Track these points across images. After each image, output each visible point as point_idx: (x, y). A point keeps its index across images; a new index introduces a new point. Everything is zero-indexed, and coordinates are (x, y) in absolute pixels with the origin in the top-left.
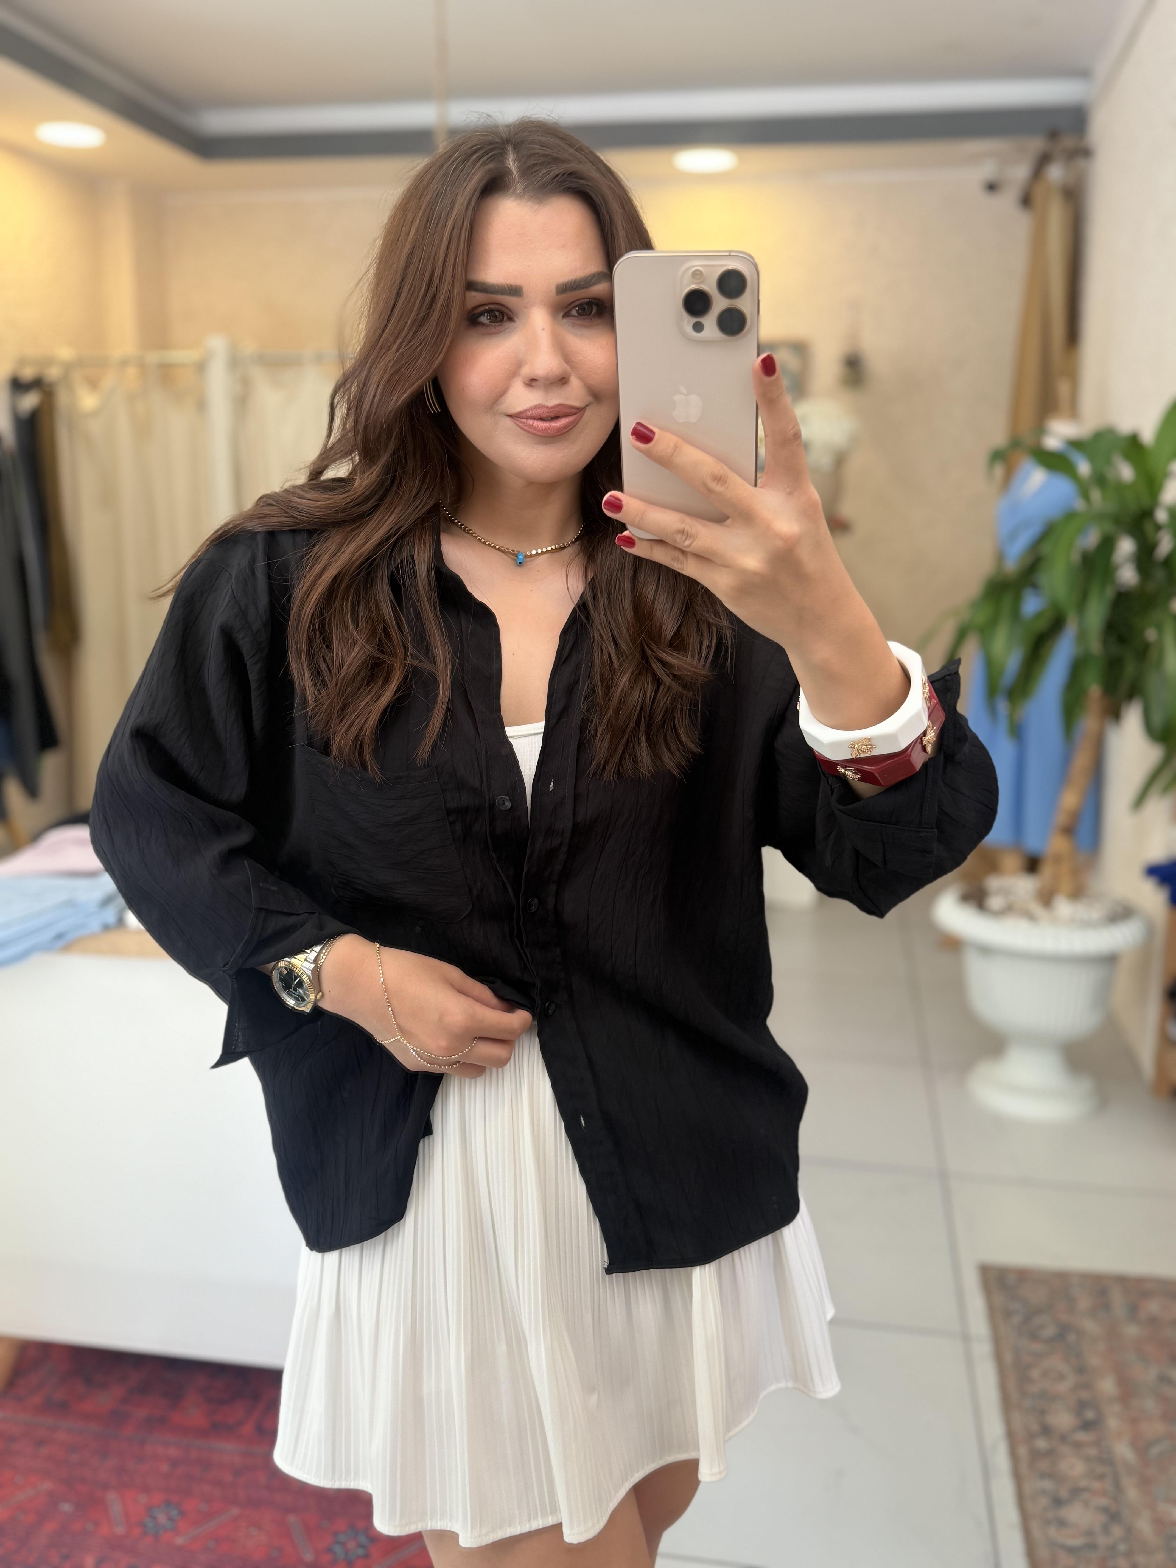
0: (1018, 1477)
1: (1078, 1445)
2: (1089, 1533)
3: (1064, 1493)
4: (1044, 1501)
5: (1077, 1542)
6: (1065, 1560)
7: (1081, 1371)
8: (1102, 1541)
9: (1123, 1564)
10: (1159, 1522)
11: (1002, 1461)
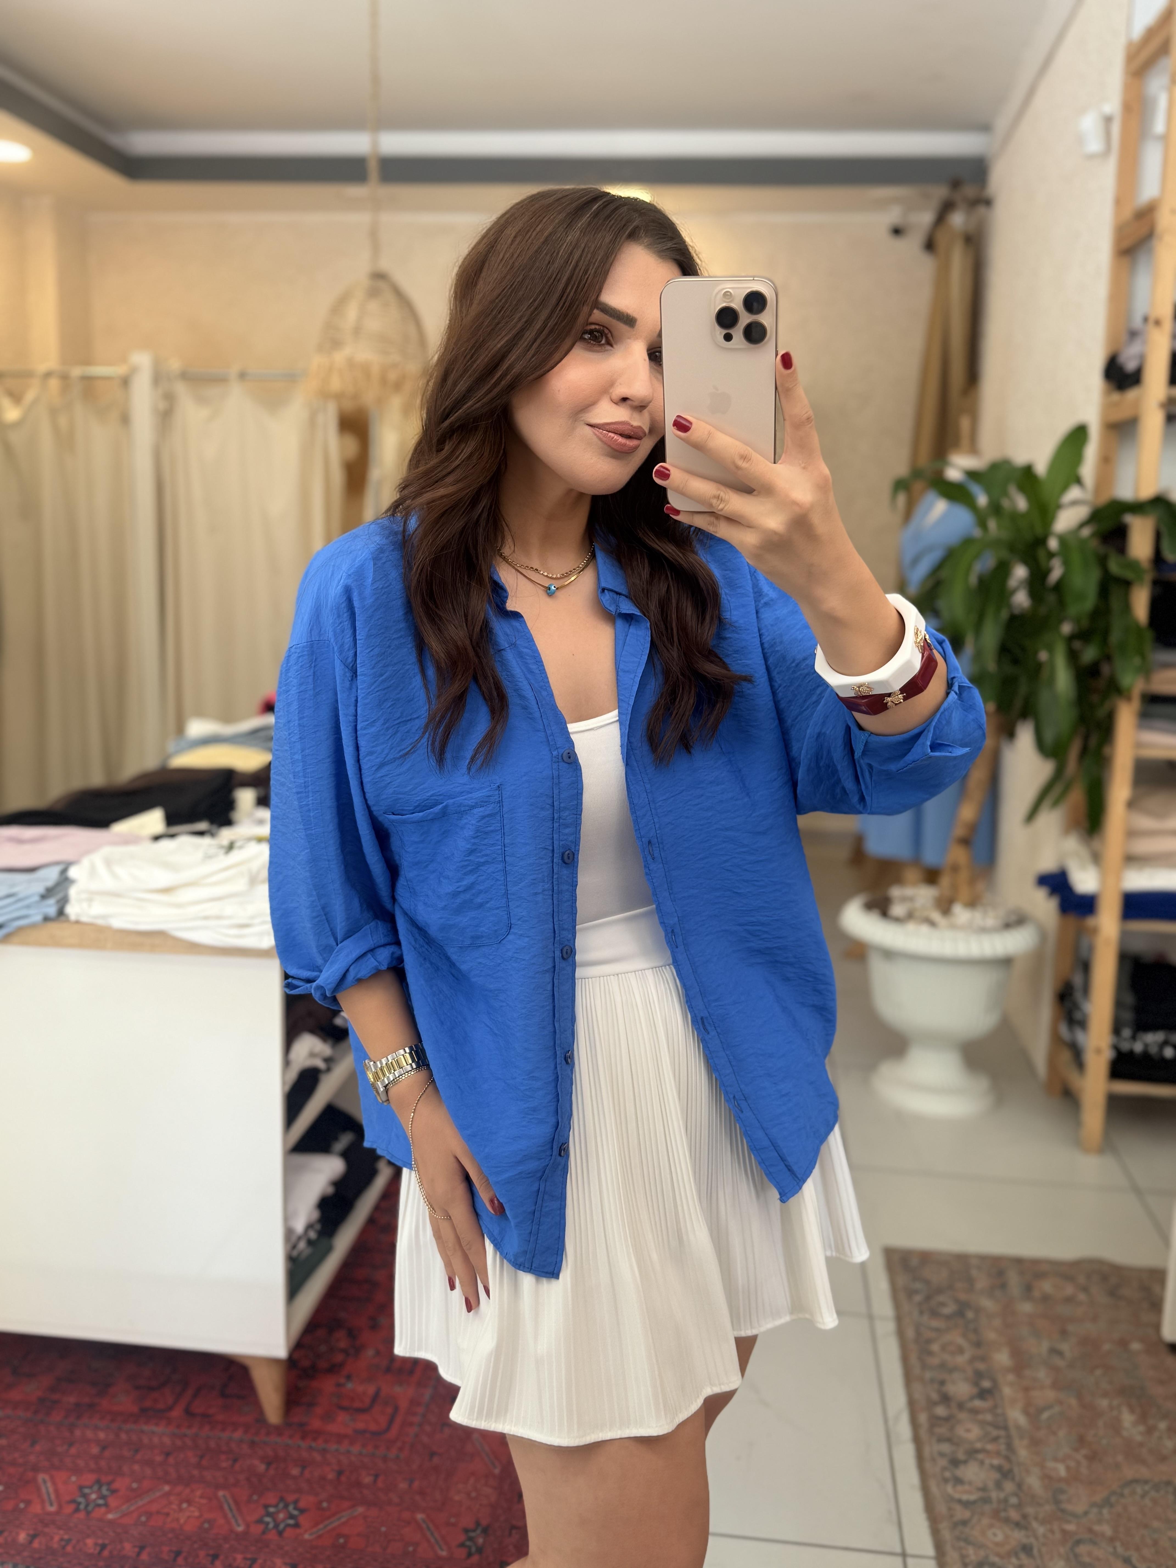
0: (917, 1440)
2: (984, 1489)
3: (961, 1456)
4: (943, 1462)
5: (972, 1497)
6: (961, 1513)
7: (978, 1344)
8: (994, 1495)
9: (1014, 1515)
10: (1047, 1478)
11: (904, 1429)
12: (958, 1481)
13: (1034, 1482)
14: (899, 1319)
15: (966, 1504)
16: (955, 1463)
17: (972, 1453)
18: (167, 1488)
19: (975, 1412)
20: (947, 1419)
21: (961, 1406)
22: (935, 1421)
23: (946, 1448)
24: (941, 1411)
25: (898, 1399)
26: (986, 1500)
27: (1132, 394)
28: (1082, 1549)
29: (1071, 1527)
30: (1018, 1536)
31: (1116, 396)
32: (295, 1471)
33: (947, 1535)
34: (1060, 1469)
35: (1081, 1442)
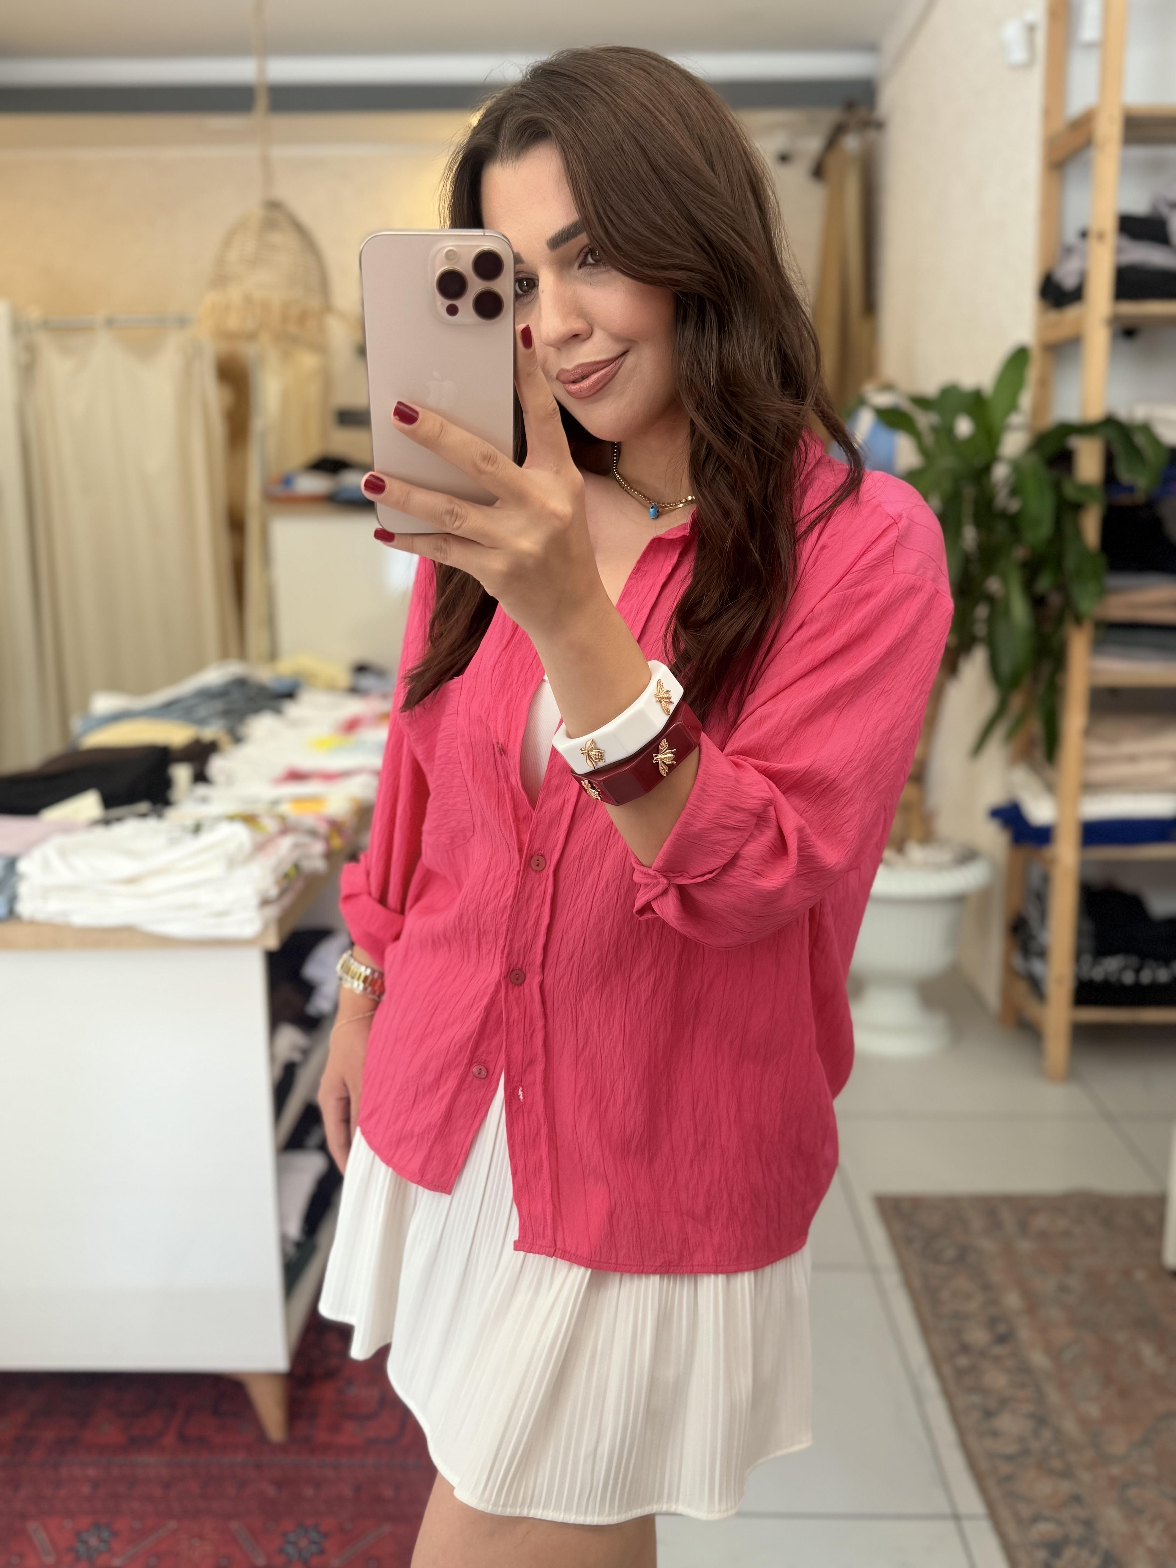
0: (947, 1395)
2: (1022, 1440)
3: (992, 1405)
4: (976, 1415)
5: (1012, 1449)
6: (1005, 1468)
7: (986, 1287)
8: (1035, 1445)
9: (1057, 1464)
10: (1083, 1421)
11: (930, 1383)
12: (995, 1434)
13: (1070, 1426)
14: (904, 1268)
15: (1009, 1458)
16: (989, 1414)
17: (1004, 1402)
18: (172, 1524)
19: (997, 1359)
20: (972, 1369)
21: (983, 1354)
22: (960, 1373)
23: (975, 1399)
24: (963, 1361)
25: (918, 1353)
26: (1026, 1452)
27: (1072, 313)
28: (1132, 1492)
29: (1116, 1470)
30: (1066, 1487)
31: (1054, 316)
32: (309, 1492)
33: (996, 1492)
34: (1093, 1410)
35: (1108, 1380)
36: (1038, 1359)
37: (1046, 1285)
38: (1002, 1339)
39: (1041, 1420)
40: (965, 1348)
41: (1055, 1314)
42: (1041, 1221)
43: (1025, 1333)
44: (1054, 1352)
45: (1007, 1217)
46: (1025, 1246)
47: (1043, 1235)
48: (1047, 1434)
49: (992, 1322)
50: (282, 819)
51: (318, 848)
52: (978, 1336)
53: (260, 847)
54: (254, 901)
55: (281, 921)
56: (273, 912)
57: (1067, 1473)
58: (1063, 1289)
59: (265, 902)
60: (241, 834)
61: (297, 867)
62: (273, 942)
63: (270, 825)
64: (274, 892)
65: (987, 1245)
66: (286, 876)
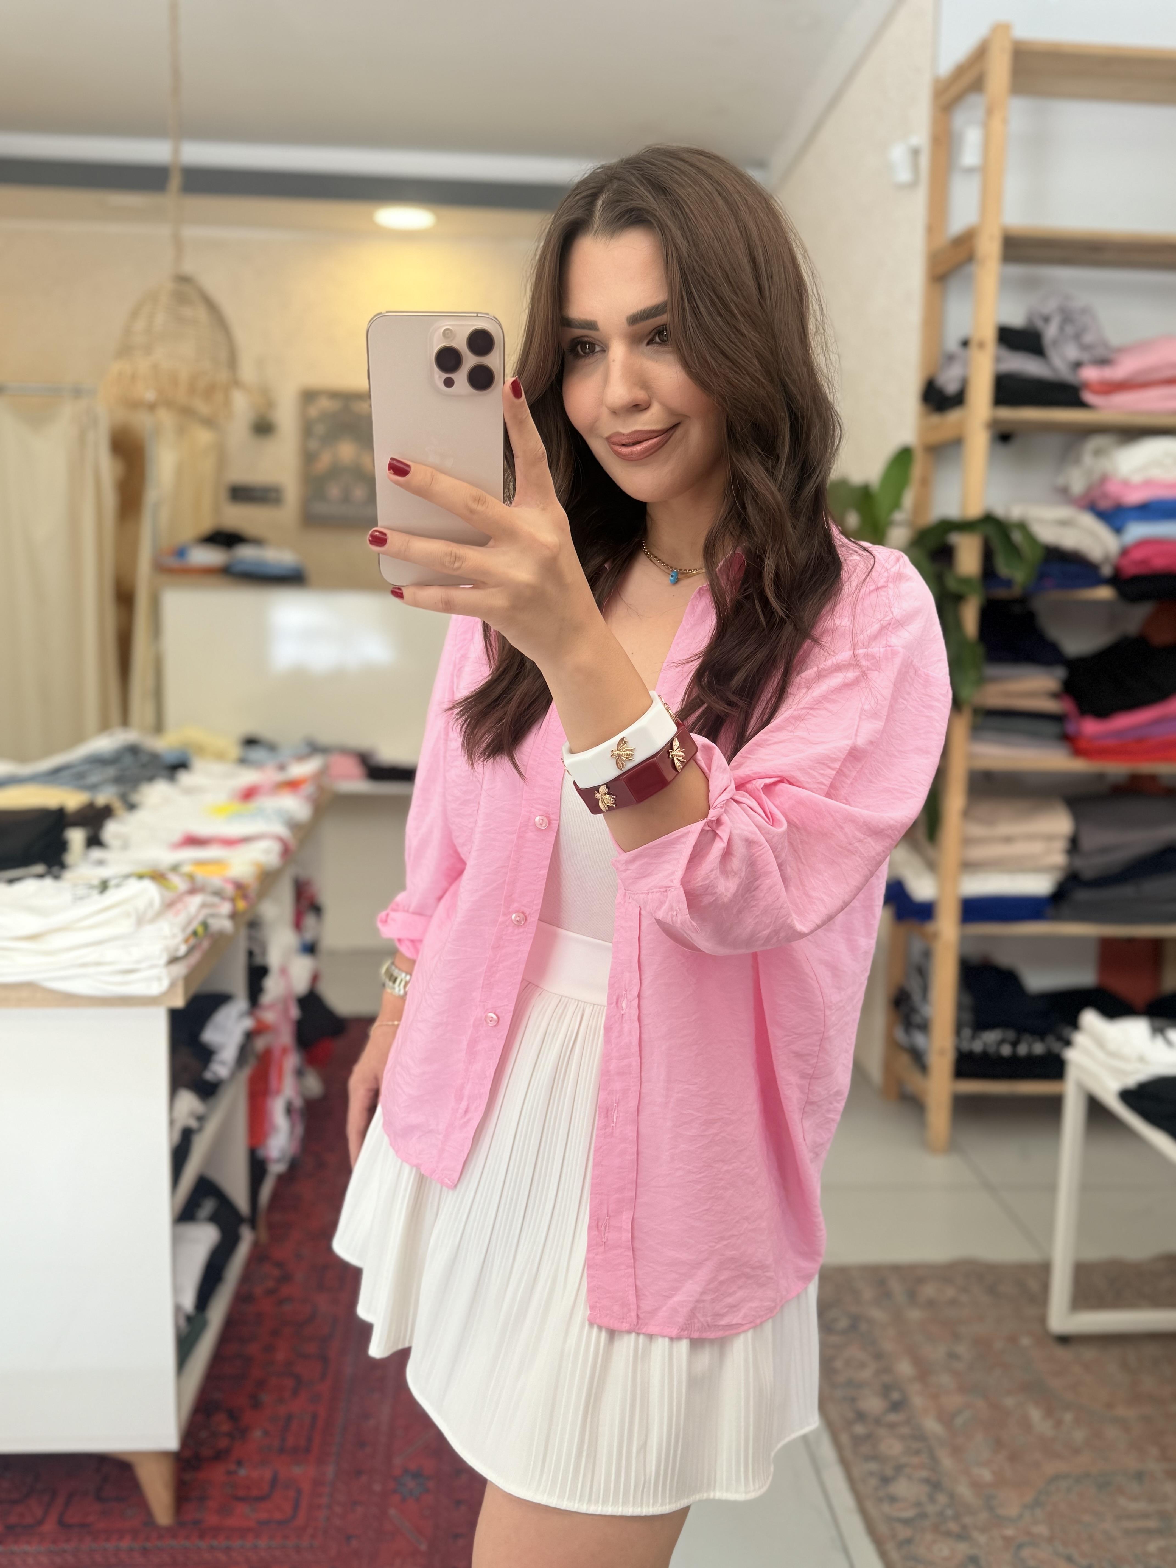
0: (844, 1462)
1: (892, 1426)
2: (918, 1504)
3: (889, 1472)
4: (873, 1482)
5: (909, 1514)
6: (904, 1532)
7: (879, 1356)
8: (931, 1509)
9: (953, 1526)
10: (976, 1485)
12: (893, 1499)
13: (964, 1490)
15: (906, 1522)
16: (885, 1480)
17: (899, 1469)
20: (869, 1437)
21: (878, 1422)
22: (857, 1440)
23: (872, 1466)
24: (860, 1429)
26: (922, 1516)
27: (954, 416)
28: (1026, 1553)
29: (1009, 1532)
30: (963, 1549)
31: (935, 419)
33: (893, 1555)
34: (986, 1475)
35: (998, 1444)
36: (932, 1425)
37: (936, 1353)
38: (896, 1407)
39: (935, 1485)
40: (861, 1416)
41: (945, 1380)
42: (929, 1290)
43: (918, 1401)
44: (946, 1419)
45: (896, 1287)
46: (915, 1315)
47: (931, 1304)
48: (942, 1499)
49: (886, 1390)
50: (191, 877)
51: (226, 908)
52: (873, 1404)
53: (169, 905)
54: (164, 959)
55: (188, 979)
56: (180, 969)
57: (962, 1536)
58: (952, 1356)
59: (173, 960)
60: (150, 891)
61: (205, 925)
62: (179, 1002)
63: (179, 883)
64: (183, 949)
65: (877, 1314)
66: (195, 933)
